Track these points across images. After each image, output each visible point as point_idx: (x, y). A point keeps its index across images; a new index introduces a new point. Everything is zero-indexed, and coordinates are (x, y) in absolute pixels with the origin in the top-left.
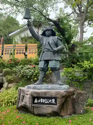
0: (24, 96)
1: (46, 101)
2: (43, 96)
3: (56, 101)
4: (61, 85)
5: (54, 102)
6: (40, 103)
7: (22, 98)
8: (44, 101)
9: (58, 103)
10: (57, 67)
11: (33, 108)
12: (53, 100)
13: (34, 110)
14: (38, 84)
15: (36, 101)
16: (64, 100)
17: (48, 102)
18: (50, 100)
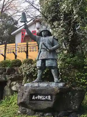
0: (23, 93)
4: (57, 82)
7: (21, 95)
12: (49, 97)
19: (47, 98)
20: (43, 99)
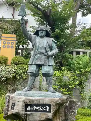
0: (14, 104)
1: (40, 108)
2: (37, 103)
3: (50, 109)
4: (53, 92)
5: (48, 109)
6: (33, 111)
7: (12, 105)
8: (37, 109)
9: (52, 110)
10: (50, 73)
11: (25, 115)
12: (47, 108)
13: (26, 117)
14: (27, 91)
15: (29, 109)
16: (57, 108)
17: (42, 109)
18: (44, 108)
20: (40, 110)
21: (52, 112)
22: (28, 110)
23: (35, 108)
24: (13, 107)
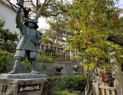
0: (7, 86)
1: (31, 88)
2: (29, 84)
3: (40, 87)
5: (38, 88)
8: (29, 89)
15: (21, 89)
18: (35, 87)
19: (36, 88)
20: (32, 90)
21: (42, 90)
22: (20, 91)
23: (27, 88)
24: (4, 89)
